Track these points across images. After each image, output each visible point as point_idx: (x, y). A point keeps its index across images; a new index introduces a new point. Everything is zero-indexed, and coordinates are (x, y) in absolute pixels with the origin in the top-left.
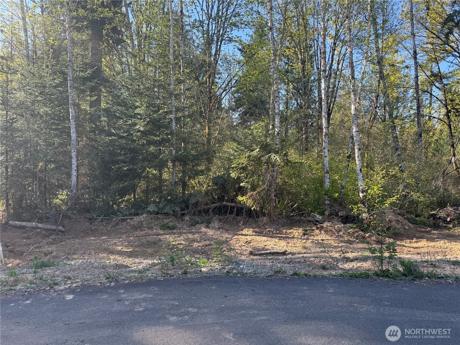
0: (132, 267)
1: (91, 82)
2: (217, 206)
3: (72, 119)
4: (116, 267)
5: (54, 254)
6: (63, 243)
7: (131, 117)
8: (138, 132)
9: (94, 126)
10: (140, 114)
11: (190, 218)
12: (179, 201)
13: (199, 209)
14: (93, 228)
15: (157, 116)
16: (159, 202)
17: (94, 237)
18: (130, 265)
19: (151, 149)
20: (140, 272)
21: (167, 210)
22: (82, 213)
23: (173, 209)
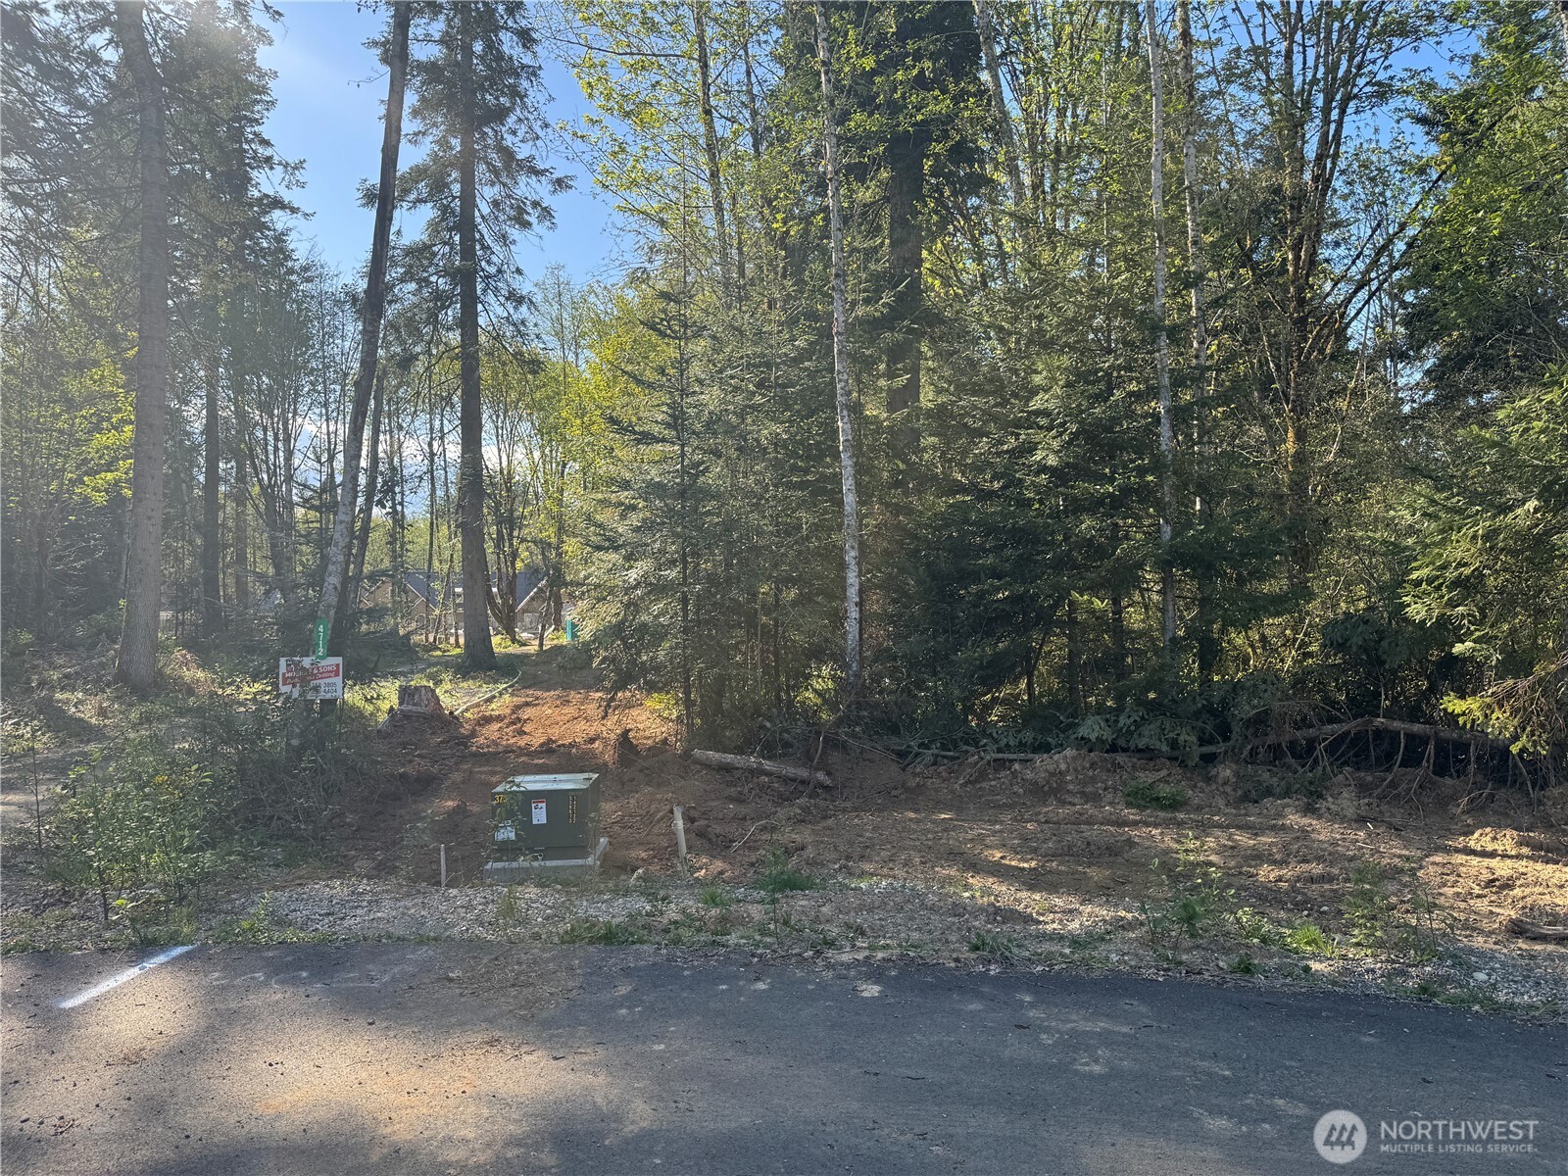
0: (1046, 923)
1: (892, 329)
2: (1348, 733)
3: (845, 451)
4: (996, 914)
5: (810, 852)
6: (830, 822)
7: (1018, 424)
8: (1038, 473)
9: (902, 466)
10: (1046, 413)
11: (1237, 774)
12: (1193, 708)
13: (1271, 739)
14: (912, 783)
15: (1104, 412)
16: (1119, 710)
17: (916, 811)
18: (1038, 913)
19: (1083, 526)
20: (1076, 942)
21: (1148, 737)
22: (877, 733)
23: (1171, 735)
